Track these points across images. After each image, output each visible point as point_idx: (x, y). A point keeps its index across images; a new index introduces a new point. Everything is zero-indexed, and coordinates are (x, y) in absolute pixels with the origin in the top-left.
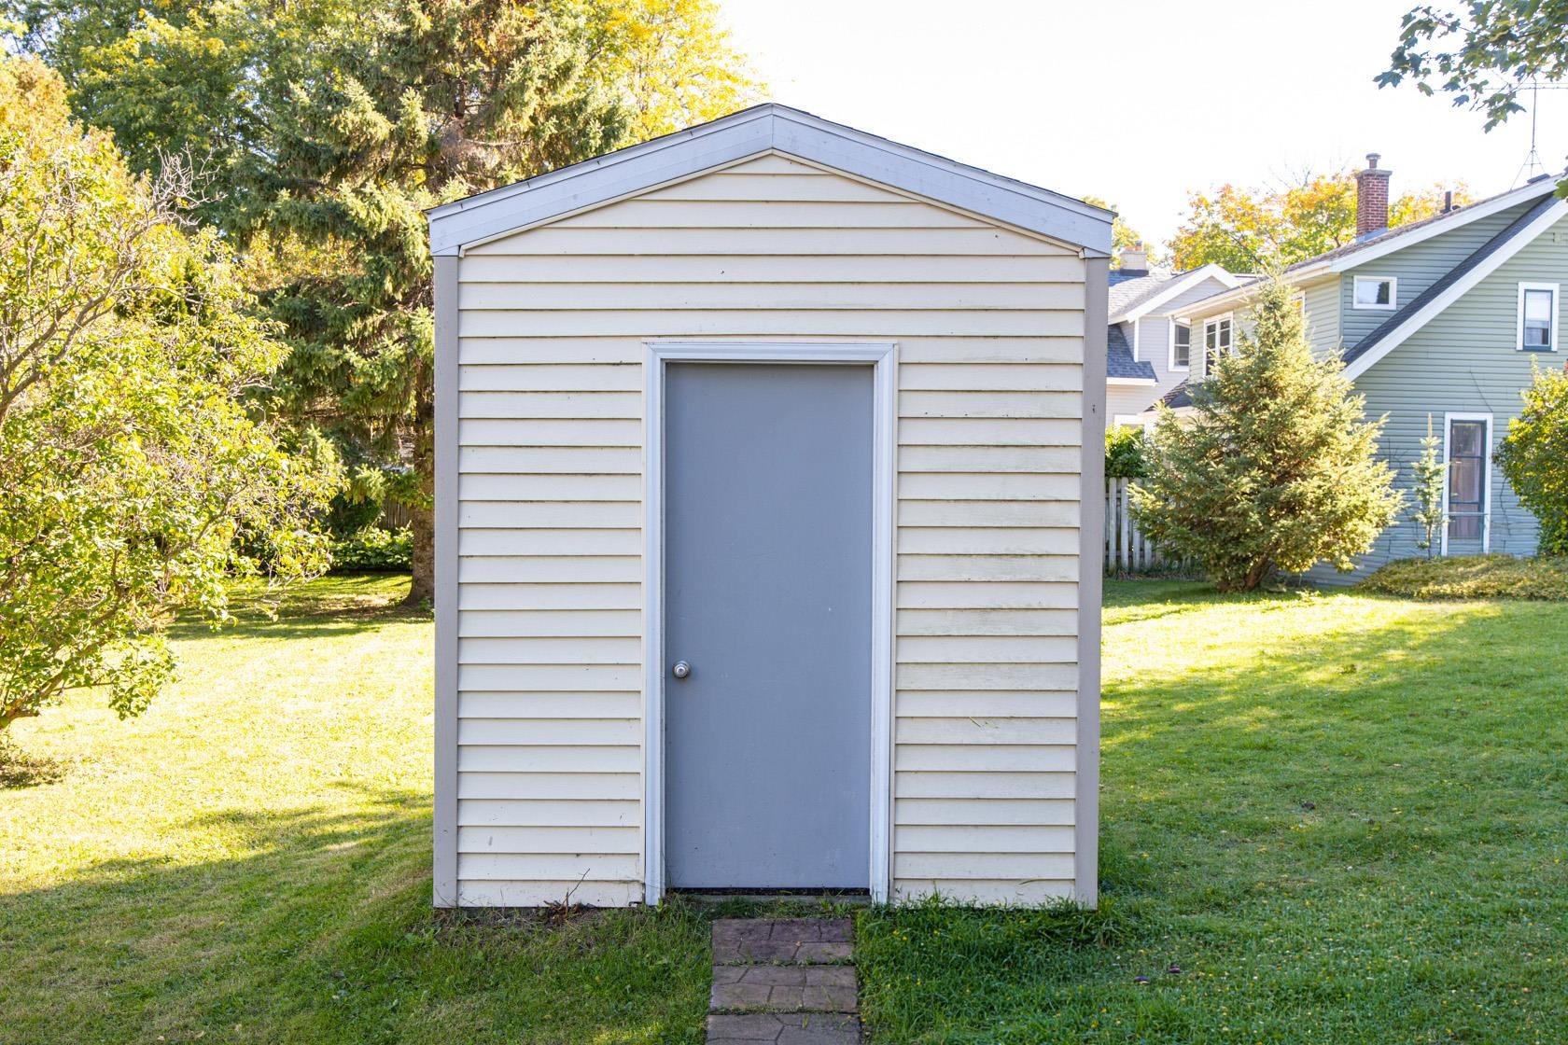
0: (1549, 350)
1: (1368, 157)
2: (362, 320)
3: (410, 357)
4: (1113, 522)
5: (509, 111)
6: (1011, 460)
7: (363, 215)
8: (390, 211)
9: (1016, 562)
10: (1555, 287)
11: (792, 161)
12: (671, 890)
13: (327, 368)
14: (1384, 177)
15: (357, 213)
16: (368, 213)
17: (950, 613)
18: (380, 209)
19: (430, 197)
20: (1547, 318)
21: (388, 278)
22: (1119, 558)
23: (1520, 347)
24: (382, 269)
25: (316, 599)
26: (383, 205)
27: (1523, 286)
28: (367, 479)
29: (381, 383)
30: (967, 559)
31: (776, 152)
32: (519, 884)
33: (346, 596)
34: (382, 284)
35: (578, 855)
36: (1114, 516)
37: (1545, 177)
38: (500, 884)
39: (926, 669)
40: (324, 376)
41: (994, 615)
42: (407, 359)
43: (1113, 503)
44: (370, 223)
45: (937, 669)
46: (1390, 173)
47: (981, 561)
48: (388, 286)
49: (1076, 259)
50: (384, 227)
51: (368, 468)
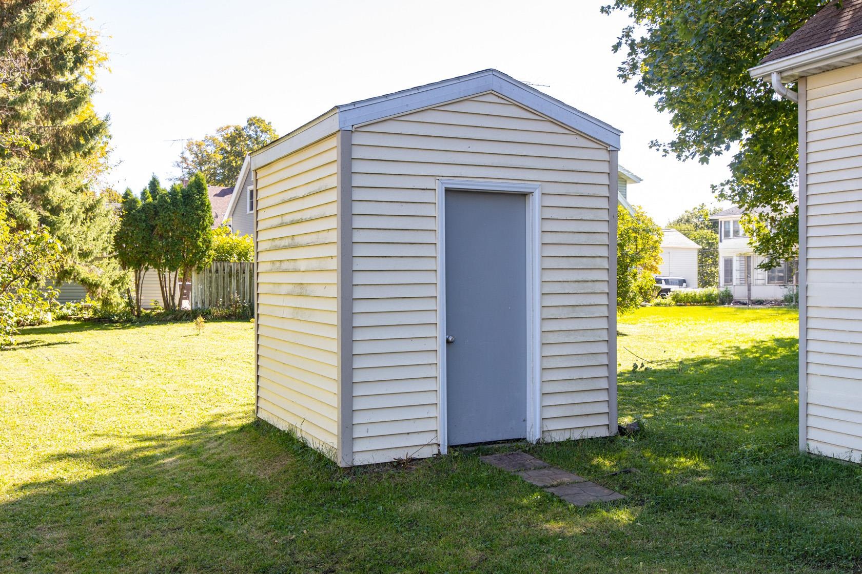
5: (16, 40)
6: (583, 239)
9: (585, 284)
11: (499, 97)
12: (451, 447)
17: (561, 308)
30: (566, 283)
31: (493, 92)
32: (381, 451)
35: (408, 433)
38: (371, 452)
39: (552, 333)
41: (577, 308)
45: (556, 334)
47: (572, 284)
49: (605, 151)
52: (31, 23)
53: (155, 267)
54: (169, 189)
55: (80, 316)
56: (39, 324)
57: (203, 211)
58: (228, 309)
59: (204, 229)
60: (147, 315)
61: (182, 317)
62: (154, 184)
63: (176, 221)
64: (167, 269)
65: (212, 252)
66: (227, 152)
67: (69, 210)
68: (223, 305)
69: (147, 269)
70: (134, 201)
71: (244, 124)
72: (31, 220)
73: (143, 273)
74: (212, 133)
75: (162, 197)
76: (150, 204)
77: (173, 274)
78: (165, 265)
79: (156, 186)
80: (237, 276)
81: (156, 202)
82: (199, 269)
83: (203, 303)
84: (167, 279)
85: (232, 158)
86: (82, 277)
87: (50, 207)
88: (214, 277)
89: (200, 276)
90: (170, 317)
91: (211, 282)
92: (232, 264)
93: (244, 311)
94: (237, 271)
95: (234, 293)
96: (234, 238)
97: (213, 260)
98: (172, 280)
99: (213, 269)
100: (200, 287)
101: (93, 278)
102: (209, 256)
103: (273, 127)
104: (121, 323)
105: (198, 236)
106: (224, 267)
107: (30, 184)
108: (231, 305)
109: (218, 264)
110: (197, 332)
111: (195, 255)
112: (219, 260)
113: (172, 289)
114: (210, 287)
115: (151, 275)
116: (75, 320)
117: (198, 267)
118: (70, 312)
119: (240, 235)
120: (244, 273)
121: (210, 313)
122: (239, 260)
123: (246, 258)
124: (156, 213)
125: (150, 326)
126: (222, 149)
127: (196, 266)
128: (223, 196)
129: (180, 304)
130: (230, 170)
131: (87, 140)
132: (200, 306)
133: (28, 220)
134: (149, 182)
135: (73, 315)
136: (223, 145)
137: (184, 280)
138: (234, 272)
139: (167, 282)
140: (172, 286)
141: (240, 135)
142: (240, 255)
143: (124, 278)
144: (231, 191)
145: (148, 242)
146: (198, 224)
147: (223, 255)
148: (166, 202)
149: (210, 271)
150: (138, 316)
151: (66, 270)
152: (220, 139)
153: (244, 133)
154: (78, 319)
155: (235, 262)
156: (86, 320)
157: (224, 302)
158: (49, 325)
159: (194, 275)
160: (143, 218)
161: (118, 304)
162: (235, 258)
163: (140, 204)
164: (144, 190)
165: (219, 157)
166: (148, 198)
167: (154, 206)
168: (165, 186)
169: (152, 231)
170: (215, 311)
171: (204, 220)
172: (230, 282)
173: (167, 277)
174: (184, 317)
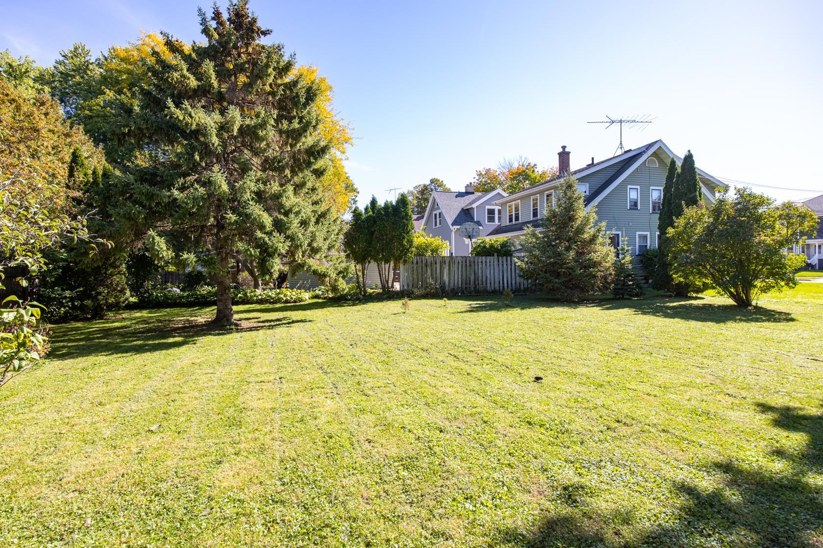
0: (637, 209)
1: (562, 147)
2: (184, 179)
3: (210, 195)
4: (501, 274)
5: (260, 80)
7: (181, 118)
8: (197, 119)
10: (638, 187)
13: (163, 202)
14: (568, 153)
15: (178, 117)
16: (184, 118)
18: (191, 117)
19: (220, 117)
20: (636, 198)
21: (197, 153)
22: (503, 287)
23: (628, 208)
24: (193, 149)
25: (170, 321)
26: (193, 115)
27: (629, 187)
28: (186, 259)
29: (193, 207)
33: (185, 318)
34: (193, 156)
36: (501, 271)
37: (630, 150)
40: (161, 206)
42: (208, 196)
43: (501, 267)
44: (186, 123)
46: (570, 152)
48: (197, 158)
50: (194, 127)
51: (187, 254)
52: (268, 62)
53: (375, 261)
54: (383, 205)
55: (326, 295)
56: (300, 301)
57: (407, 220)
58: (425, 289)
59: (408, 232)
60: (370, 294)
61: (393, 295)
62: (374, 202)
63: (389, 227)
64: (383, 263)
65: (414, 249)
66: (420, 199)
67: (297, 213)
68: (422, 287)
69: (369, 262)
70: (360, 214)
71: (428, 183)
72: (264, 220)
73: (366, 265)
74: (412, 189)
75: (379, 210)
76: (370, 216)
77: (387, 266)
78: (381, 259)
79: (374, 204)
80: (431, 266)
81: (375, 215)
82: (405, 262)
83: (408, 285)
84: (383, 269)
85: (422, 202)
86: (313, 268)
87: (282, 211)
88: (415, 267)
89: (405, 266)
90: (385, 296)
91: (413, 271)
92: (427, 258)
93: (437, 291)
94: (431, 262)
95: (429, 279)
96: (428, 239)
97: (415, 254)
98: (387, 269)
99: (415, 261)
100: (406, 274)
101: (321, 269)
102: (412, 252)
103: (444, 183)
104: (353, 300)
105: (404, 238)
106: (422, 260)
107: (268, 193)
108: (427, 287)
109: (418, 258)
110: (403, 311)
111: (401, 251)
112: (418, 255)
113: (387, 276)
114: (413, 274)
115: (372, 267)
116: (323, 299)
117: (404, 260)
118: (320, 293)
119: (432, 237)
120: (436, 264)
121: (413, 293)
122: (432, 254)
123: (437, 253)
124: (375, 222)
125: (372, 304)
126: (417, 197)
127: (403, 259)
128: (418, 220)
129: (393, 286)
130: (421, 208)
131: (316, 159)
132: (406, 288)
133: (261, 221)
134: (370, 202)
135: (322, 295)
136: (417, 195)
137: (395, 269)
138: (429, 263)
139: (384, 271)
140: (387, 273)
141: (426, 189)
142: (433, 251)
143: (348, 268)
144: (422, 217)
145: (370, 243)
146: (403, 230)
147: (421, 251)
148: (382, 214)
149: (413, 263)
150: (364, 296)
151: (299, 264)
152: (416, 192)
153: (429, 187)
154: (325, 298)
155: (429, 256)
156: (330, 299)
157: (422, 285)
158: (306, 303)
159: (401, 266)
160: (366, 226)
161: (344, 290)
162: (429, 253)
163: (364, 217)
164: (367, 207)
165: (415, 202)
166: (369, 212)
167: (374, 217)
168: (381, 203)
169: (373, 235)
170: (417, 292)
171: (408, 226)
172: (427, 270)
173: (383, 267)
174: (395, 296)
